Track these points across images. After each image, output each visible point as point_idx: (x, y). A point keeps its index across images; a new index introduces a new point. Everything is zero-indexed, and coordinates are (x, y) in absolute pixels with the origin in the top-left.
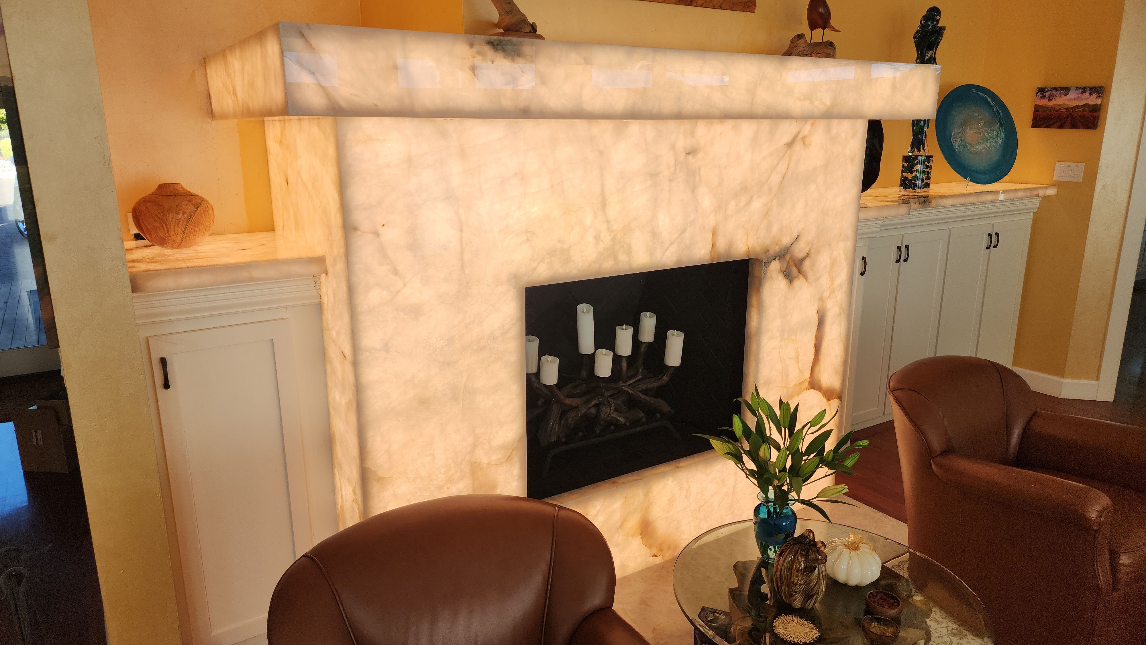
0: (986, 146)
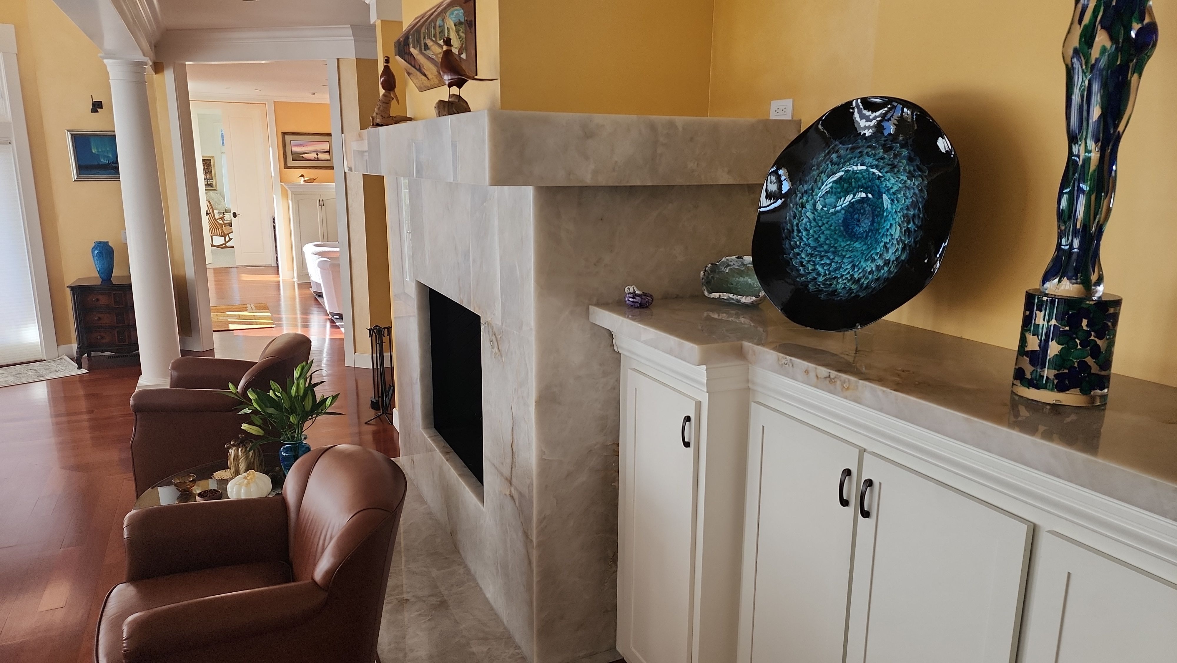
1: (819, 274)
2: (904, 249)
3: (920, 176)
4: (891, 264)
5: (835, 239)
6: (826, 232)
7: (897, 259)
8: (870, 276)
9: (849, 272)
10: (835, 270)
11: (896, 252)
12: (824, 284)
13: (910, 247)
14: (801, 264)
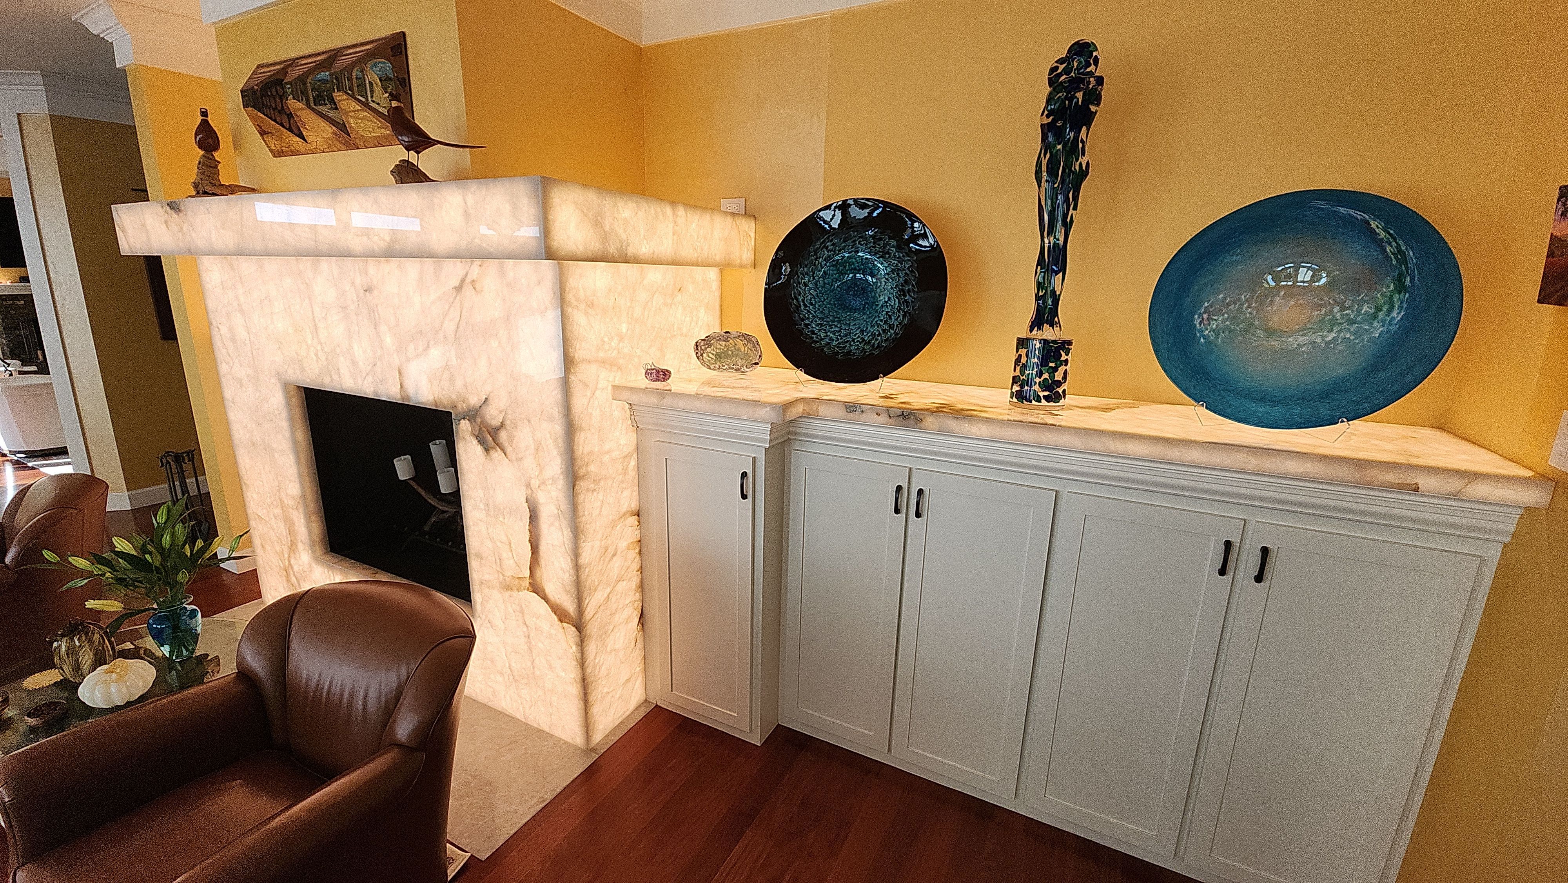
0: (1319, 340)
1: (831, 339)
2: (904, 316)
4: (895, 328)
5: (836, 312)
6: (828, 306)
7: (900, 324)
8: (879, 338)
9: (859, 337)
10: (846, 336)
11: (897, 318)
12: (838, 347)
13: (910, 313)
14: (813, 332)
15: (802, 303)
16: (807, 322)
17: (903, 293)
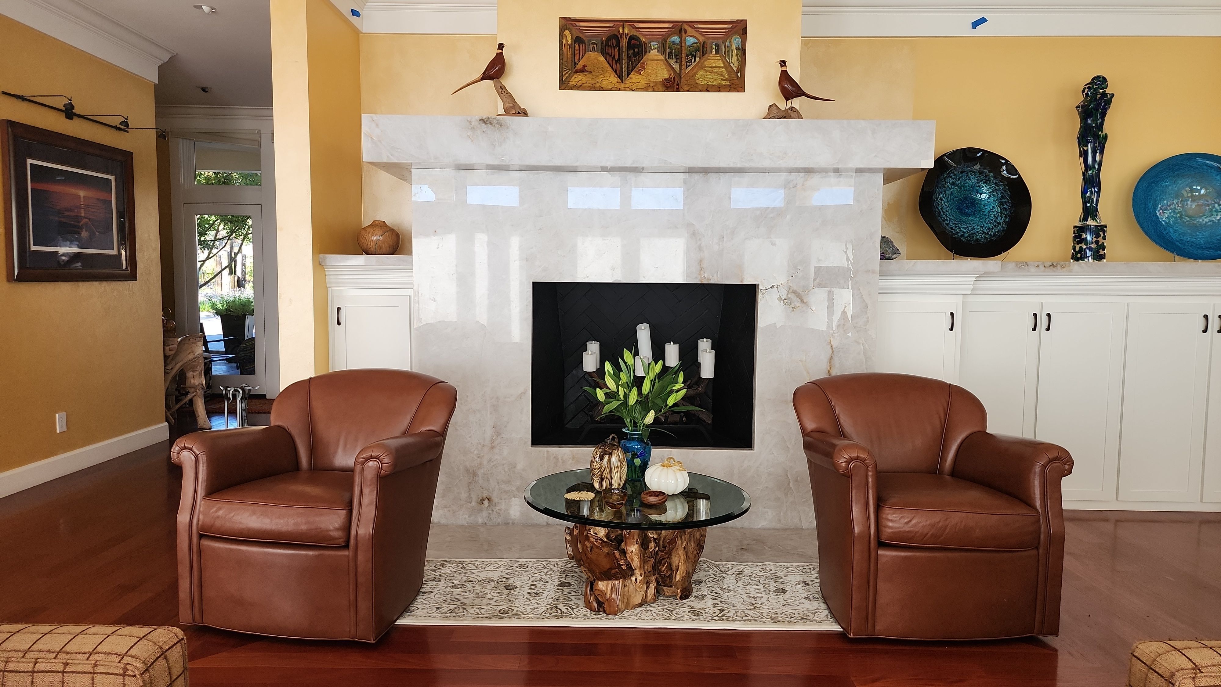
0: (1214, 219)
1: (964, 232)
2: (1005, 217)
3: (1002, 185)
4: (1001, 224)
5: (959, 216)
6: (954, 213)
7: (1004, 221)
8: (993, 230)
9: (981, 230)
10: (972, 230)
11: (1001, 219)
12: (969, 237)
13: (1009, 215)
14: (952, 228)
15: (941, 211)
16: (946, 222)
17: (1001, 204)
